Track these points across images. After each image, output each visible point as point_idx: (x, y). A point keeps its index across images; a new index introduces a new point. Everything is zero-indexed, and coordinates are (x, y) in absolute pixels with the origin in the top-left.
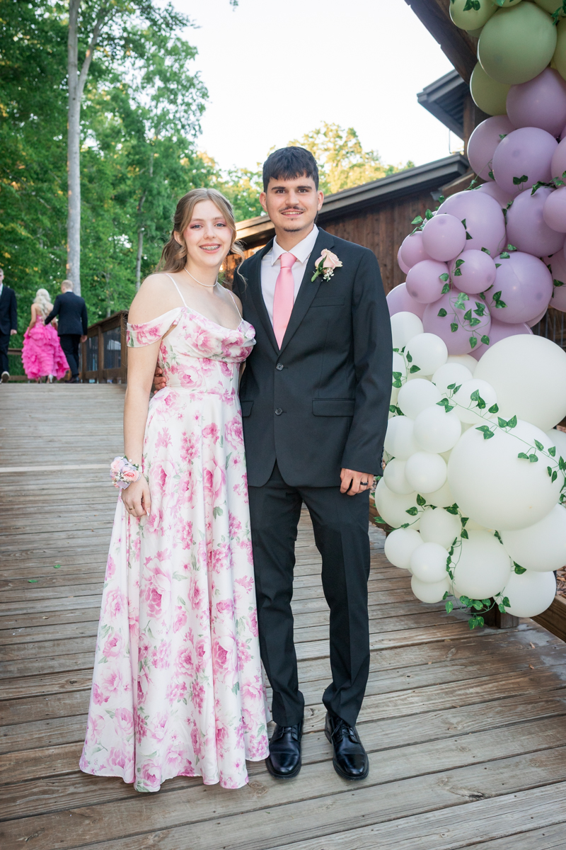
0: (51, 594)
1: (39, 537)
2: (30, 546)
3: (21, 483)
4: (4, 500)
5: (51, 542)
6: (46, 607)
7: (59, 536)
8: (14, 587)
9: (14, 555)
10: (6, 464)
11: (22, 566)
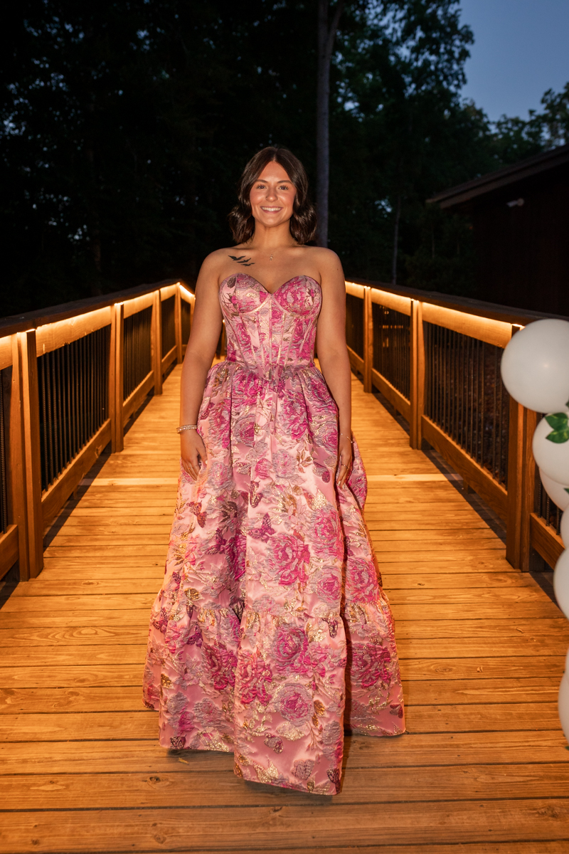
0: (50, 729)
1: (109, 602)
2: (82, 620)
3: (143, 504)
4: (106, 531)
5: (116, 614)
6: (25, 761)
7: (134, 602)
8: (11, 706)
9: (54, 636)
10: (144, 472)
11: (49, 661)
